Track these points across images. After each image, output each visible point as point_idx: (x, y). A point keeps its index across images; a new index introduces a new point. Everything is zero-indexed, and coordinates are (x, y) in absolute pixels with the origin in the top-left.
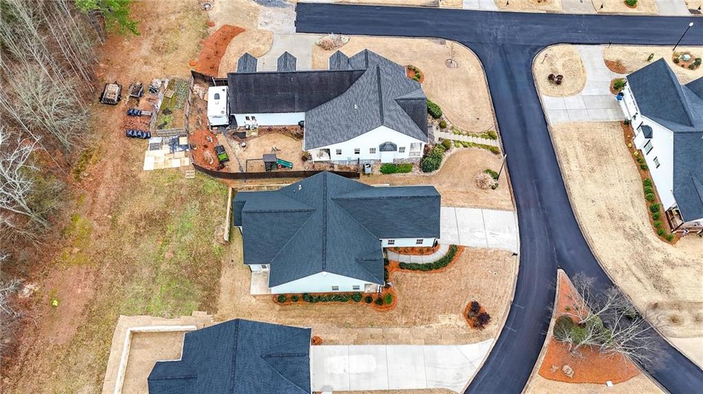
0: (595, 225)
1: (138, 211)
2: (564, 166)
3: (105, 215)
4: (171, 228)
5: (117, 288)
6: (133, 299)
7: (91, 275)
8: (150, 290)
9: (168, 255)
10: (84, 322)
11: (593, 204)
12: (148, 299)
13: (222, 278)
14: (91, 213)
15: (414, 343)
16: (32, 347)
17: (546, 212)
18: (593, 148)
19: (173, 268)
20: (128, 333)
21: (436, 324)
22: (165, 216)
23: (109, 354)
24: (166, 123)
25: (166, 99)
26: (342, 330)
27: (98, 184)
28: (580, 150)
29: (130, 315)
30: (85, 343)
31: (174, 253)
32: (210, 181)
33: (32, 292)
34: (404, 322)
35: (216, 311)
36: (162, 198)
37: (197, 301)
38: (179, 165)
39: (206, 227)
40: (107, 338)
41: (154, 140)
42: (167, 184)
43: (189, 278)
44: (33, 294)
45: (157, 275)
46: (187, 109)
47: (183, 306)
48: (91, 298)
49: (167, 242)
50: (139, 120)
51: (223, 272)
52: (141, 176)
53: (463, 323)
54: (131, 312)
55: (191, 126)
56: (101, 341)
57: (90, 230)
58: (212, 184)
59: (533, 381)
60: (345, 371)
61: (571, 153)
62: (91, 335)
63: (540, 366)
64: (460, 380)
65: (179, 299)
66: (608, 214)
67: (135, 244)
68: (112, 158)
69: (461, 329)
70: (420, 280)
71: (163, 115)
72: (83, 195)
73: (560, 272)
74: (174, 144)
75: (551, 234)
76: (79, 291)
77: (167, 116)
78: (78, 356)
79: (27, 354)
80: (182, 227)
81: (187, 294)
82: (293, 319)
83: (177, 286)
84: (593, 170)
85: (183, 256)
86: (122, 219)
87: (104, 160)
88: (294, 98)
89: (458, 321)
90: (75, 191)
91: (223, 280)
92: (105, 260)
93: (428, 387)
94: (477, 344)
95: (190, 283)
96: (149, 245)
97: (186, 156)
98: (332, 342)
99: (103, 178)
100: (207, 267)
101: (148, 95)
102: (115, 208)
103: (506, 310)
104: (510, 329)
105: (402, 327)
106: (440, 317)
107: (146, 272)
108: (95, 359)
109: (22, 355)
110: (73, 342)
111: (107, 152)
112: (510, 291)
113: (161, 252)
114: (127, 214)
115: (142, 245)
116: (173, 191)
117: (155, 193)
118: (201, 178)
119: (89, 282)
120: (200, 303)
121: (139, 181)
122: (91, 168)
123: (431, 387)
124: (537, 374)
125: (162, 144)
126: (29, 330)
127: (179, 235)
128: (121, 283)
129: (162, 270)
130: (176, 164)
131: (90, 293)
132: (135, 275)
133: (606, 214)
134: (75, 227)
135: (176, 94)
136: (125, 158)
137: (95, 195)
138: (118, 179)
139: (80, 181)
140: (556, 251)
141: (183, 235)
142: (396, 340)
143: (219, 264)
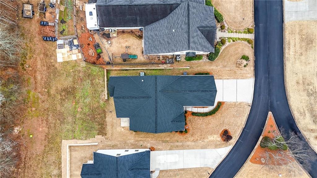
0: (293, 88)
1: (60, 87)
2: (286, 51)
3: (43, 89)
4: (78, 95)
5: (58, 127)
6: (67, 132)
7: (44, 121)
8: (74, 127)
9: (79, 110)
10: (47, 144)
11: (296, 75)
12: (73, 131)
13: (107, 118)
14: (36, 89)
15: (196, 149)
16: (26, 156)
17: (270, 80)
18: (305, 39)
19: (82, 116)
20: (68, 147)
21: (207, 140)
22: (74, 89)
23: (61, 157)
24: (64, 30)
25: (61, 12)
26: (164, 144)
27: (35, 72)
28: (298, 41)
29: (67, 139)
30: (49, 152)
31: (82, 109)
32: (94, 67)
33: (19, 131)
34: (192, 139)
35: (106, 134)
36: (71, 79)
37: (96, 131)
38: (76, 59)
39: (96, 93)
40: (59, 150)
41: (60, 42)
42: (71, 71)
43: (91, 120)
44: (20, 132)
45: (76, 120)
46: (75, 19)
47: (90, 134)
48: (47, 132)
49: (77, 103)
50: (48, 29)
51: (107, 116)
52: (57, 65)
53: (219, 139)
54: (67, 138)
55: (79, 31)
56: (57, 152)
57: (38, 98)
58: (95, 69)
59: (247, 164)
60: (165, 162)
61: (292, 43)
62: (51, 149)
63: (251, 158)
64: (215, 163)
65: (87, 131)
66: (302, 81)
67: (62, 104)
68: (39, 54)
69: (218, 142)
70: (201, 120)
71: (61, 24)
72: (29, 79)
73: (270, 113)
74: (71, 44)
75: (270, 93)
76: (41, 129)
77: (64, 25)
78: (48, 158)
79: (25, 158)
80: (84, 94)
81: (91, 128)
82: (141, 139)
83: (86, 124)
84: (301, 54)
85: (86, 110)
86: (52, 92)
87: (34, 56)
88: (136, 19)
89: (217, 138)
90: (24, 76)
91: (107, 119)
92: (49, 113)
93: (201, 167)
94: (224, 148)
95: (92, 122)
96: (69, 105)
97: (79, 52)
98: (159, 150)
99: (37, 68)
100: (99, 114)
101: (49, 10)
102: (48, 85)
103: (240, 132)
104: (240, 141)
105: (192, 142)
106: (209, 137)
107: (70, 119)
108: (56, 159)
109: (23, 159)
110: (44, 152)
111: (35, 51)
112: (243, 123)
113: (75, 108)
114: (54, 88)
115: (65, 105)
116: (75, 75)
117: (66, 76)
118: (89, 66)
119: (44, 125)
120: (98, 132)
121: (56, 68)
122: (29, 62)
123: (202, 166)
124: (249, 161)
125: (64, 44)
126: (23, 148)
127: (83, 99)
128: (59, 124)
129: (77, 117)
130: (74, 58)
131: (46, 130)
132: (65, 121)
133: (301, 82)
134: (30, 97)
135: (66, 9)
136: (46, 55)
137: (35, 78)
138: (45, 68)
139: (25, 70)
140: (270, 102)
141: (85, 99)
142: (188, 147)
143: (104, 111)
